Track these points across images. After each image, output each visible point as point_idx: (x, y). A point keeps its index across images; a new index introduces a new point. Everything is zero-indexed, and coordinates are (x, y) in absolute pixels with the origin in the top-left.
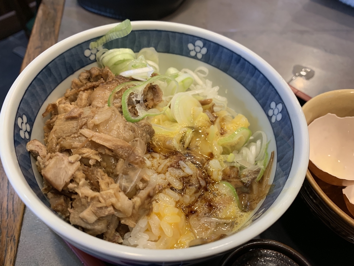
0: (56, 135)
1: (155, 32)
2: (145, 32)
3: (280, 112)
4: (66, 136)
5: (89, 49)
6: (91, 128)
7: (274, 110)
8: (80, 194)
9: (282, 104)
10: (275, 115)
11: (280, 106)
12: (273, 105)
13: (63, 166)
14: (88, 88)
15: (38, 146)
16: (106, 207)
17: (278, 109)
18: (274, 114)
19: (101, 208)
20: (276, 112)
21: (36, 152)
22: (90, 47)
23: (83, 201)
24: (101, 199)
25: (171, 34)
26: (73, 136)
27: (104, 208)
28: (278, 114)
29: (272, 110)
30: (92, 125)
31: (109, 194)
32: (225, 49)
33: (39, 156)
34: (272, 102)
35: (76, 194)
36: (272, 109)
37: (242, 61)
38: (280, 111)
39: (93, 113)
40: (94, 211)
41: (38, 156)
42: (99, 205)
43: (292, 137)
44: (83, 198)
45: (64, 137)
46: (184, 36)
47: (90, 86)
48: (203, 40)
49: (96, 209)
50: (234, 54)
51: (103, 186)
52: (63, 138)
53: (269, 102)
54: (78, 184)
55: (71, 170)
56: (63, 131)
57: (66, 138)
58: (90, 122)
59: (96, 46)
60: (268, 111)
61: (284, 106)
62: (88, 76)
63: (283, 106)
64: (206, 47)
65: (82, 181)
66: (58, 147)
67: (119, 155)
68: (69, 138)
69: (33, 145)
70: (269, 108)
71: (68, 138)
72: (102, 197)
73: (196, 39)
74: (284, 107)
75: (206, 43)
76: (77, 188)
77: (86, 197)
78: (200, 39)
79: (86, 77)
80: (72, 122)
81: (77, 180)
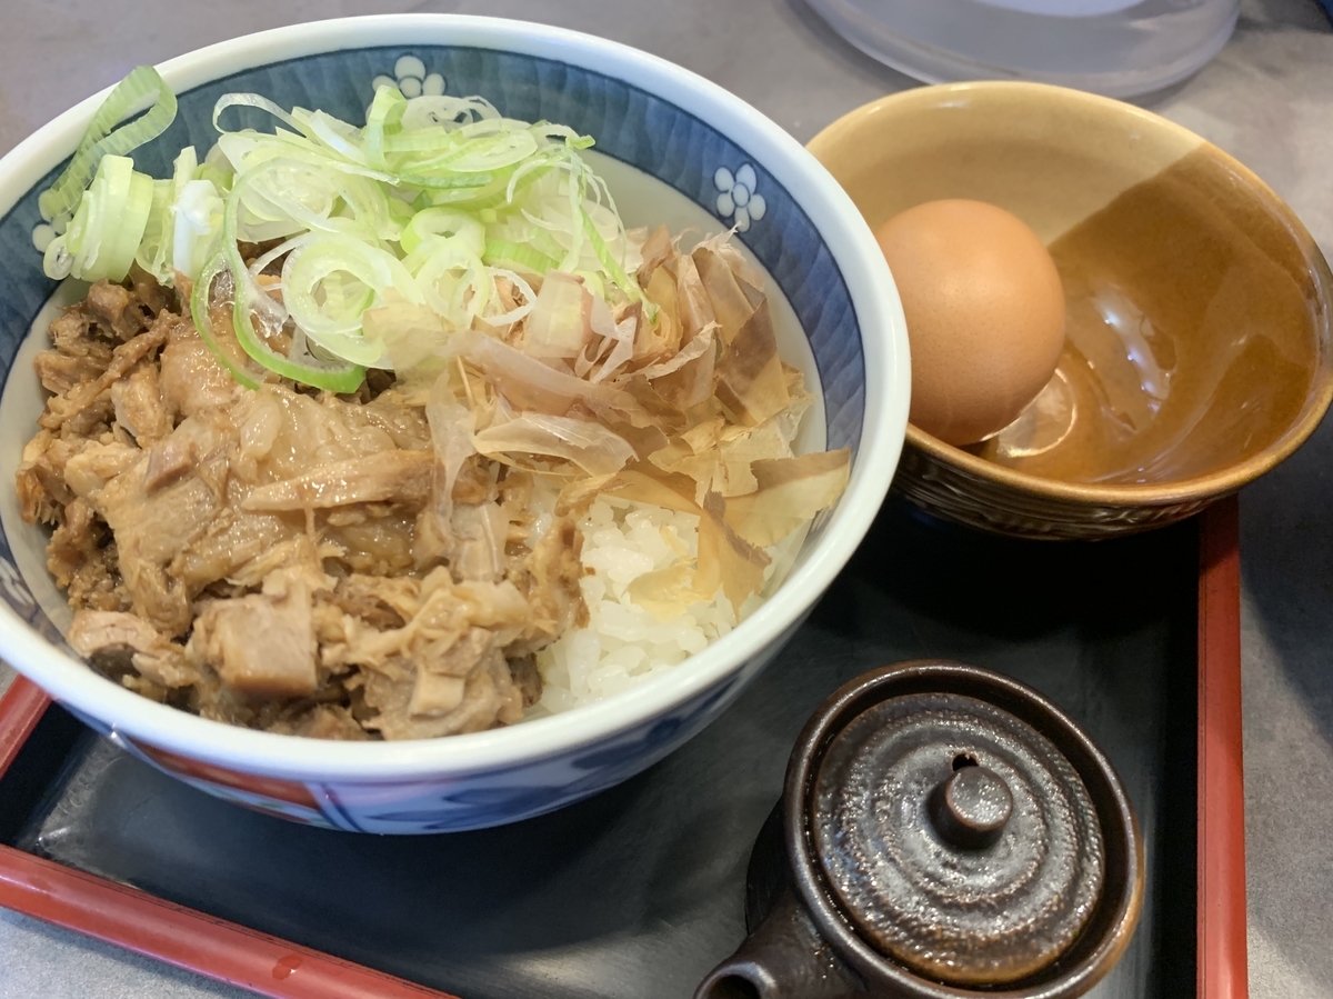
0: (152, 557)
1: (244, 77)
2: (207, 89)
3: (756, 192)
4: (192, 542)
5: (43, 222)
6: (254, 477)
7: (732, 194)
8: (370, 660)
9: (751, 166)
10: (741, 207)
11: (747, 175)
12: (723, 178)
13: (266, 624)
14: (134, 361)
15: (113, 626)
16: (464, 638)
17: (744, 184)
18: (736, 205)
19: (452, 650)
20: (741, 195)
21: (120, 648)
22: (45, 216)
23: (392, 670)
24: (431, 633)
25: (300, 68)
26: (212, 530)
27: (459, 645)
28: (749, 200)
29: (729, 195)
30: (253, 466)
31: (440, 606)
32: (503, 58)
33: (138, 652)
34: (716, 171)
35: (354, 669)
36: (726, 192)
37: (571, 76)
38: (752, 189)
39: (223, 430)
40: (442, 670)
41: (136, 656)
42: (444, 647)
43: (822, 247)
44: (385, 664)
45: (184, 548)
46: (349, 61)
47: (138, 352)
48: (418, 52)
49: (443, 661)
50: (538, 64)
51: (402, 602)
52: (186, 552)
53: (706, 174)
54: (342, 640)
55: (301, 616)
56: (171, 532)
57: (195, 546)
58: (241, 459)
59: (66, 202)
60: (716, 202)
61: (758, 169)
62: (83, 325)
63: (755, 170)
64: (439, 72)
65: (349, 625)
66: (179, 589)
67: (416, 500)
68: (204, 541)
69: (92, 631)
70: (715, 191)
71: (202, 546)
72: (430, 627)
73: (394, 54)
74: (762, 172)
75: (432, 58)
76: (349, 649)
77: (394, 655)
78: (408, 50)
79: (80, 331)
80: (181, 489)
81: (334, 632)
